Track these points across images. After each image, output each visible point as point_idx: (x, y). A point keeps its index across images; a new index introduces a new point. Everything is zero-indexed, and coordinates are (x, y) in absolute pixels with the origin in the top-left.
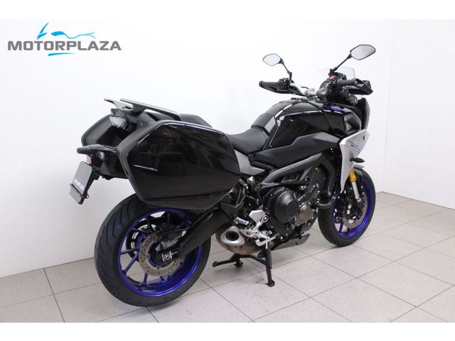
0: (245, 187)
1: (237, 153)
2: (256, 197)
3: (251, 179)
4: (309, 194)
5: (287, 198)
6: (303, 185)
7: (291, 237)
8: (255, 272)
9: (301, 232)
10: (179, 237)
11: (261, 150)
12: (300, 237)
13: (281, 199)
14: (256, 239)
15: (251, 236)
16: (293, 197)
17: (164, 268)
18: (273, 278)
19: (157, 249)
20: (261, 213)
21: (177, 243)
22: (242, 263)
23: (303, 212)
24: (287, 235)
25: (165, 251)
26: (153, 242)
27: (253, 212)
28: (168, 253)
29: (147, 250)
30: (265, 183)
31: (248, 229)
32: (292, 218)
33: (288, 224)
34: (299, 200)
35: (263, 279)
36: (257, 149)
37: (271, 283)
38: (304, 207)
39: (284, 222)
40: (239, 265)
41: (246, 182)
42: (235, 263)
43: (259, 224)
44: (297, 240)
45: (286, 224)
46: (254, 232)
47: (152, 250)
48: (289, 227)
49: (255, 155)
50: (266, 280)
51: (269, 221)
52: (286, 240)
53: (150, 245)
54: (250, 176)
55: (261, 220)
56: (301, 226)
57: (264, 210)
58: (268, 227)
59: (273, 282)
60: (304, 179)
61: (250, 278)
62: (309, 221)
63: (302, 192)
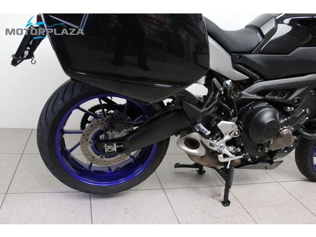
0: (220, 92)
1: (211, 41)
2: (231, 107)
3: (228, 82)
4: (295, 118)
5: (267, 116)
6: (290, 106)
7: (261, 160)
8: (214, 185)
9: (274, 158)
10: (129, 130)
11: (250, 52)
12: (271, 162)
13: (260, 115)
14: (220, 154)
15: (215, 149)
16: (275, 116)
17: (108, 159)
18: (230, 198)
19: (102, 137)
20: (232, 126)
21: (126, 136)
22: (205, 171)
23: (282, 136)
24: (257, 157)
25: (110, 142)
26: (98, 128)
27: (222, 122)
28: (113, 145)
29: (91, 136)
30: (246, 93)
31: (213, 140)
32: (267, 140)
33: (262, 146)
34: (282, 121)
35: (220, 195)
36: (245, 50)
37: (226, 202)
38: (285, 131)
39: (258, 142)
40: (201, 172)
41: (222, 85)
42: (198, 169)
43: (227, 138)
44: (268, 165)
45: (259, 145)
46: (219, 145)
47: (96, 137)
48: (261, 149)
49: (240, 57)
50: (222, 198)
51: (241, 137)
52: (255, 162)
53: (95, 131)
54: (228, 79)
55: (230, 134)
56: (276, 152)
57: (237, 123)
58: (238, 143)
59: (229, 202)
60: (293, 100)
61: (207, 190)
62: (286, 148)
63: (287, 114)
